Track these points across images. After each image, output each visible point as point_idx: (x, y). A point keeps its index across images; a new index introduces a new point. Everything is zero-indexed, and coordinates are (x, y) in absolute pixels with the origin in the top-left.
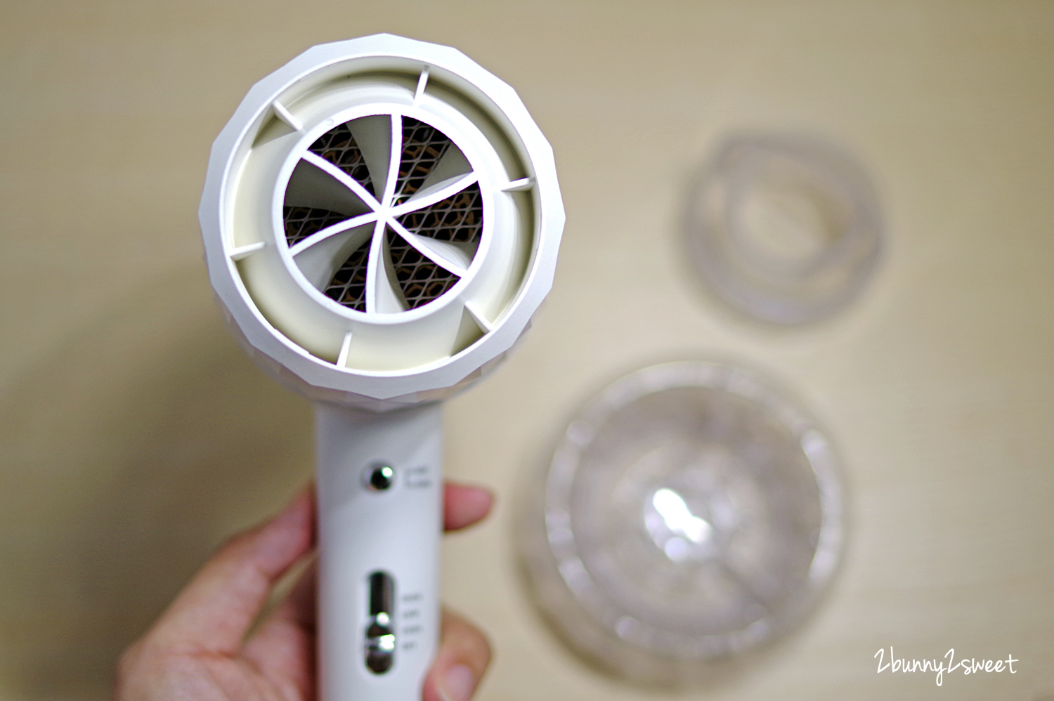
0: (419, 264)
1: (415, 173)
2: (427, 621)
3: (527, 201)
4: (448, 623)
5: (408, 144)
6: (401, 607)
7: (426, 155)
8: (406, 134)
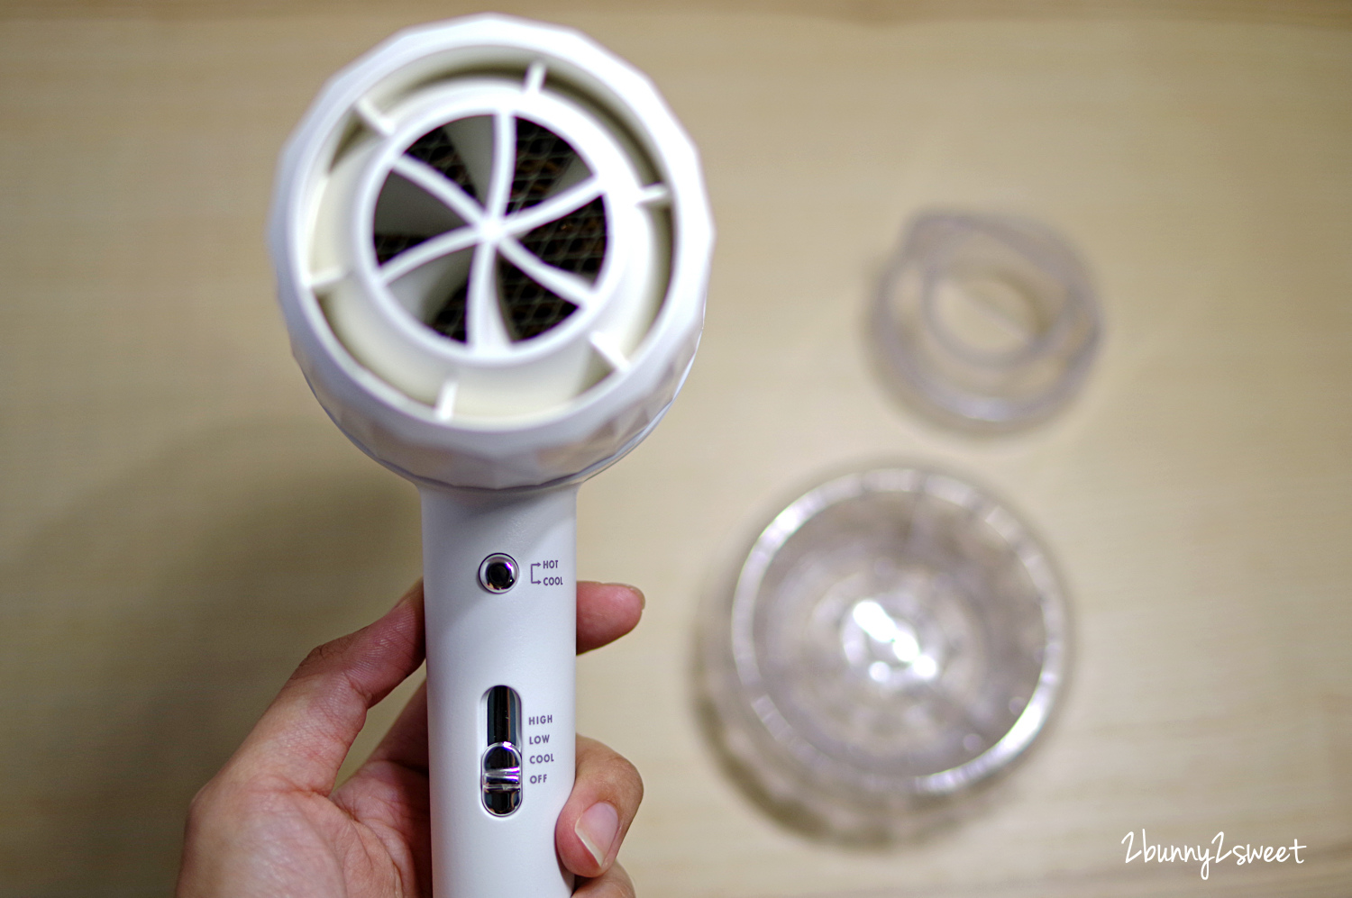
0: (538, 301)
1: (533, 192)
2: (562, 749)
3: (665, 219)
4: (585, 753)
5: (523, 157)
6: (528, 731)
7: (545, 170)
8: (520, 145)
